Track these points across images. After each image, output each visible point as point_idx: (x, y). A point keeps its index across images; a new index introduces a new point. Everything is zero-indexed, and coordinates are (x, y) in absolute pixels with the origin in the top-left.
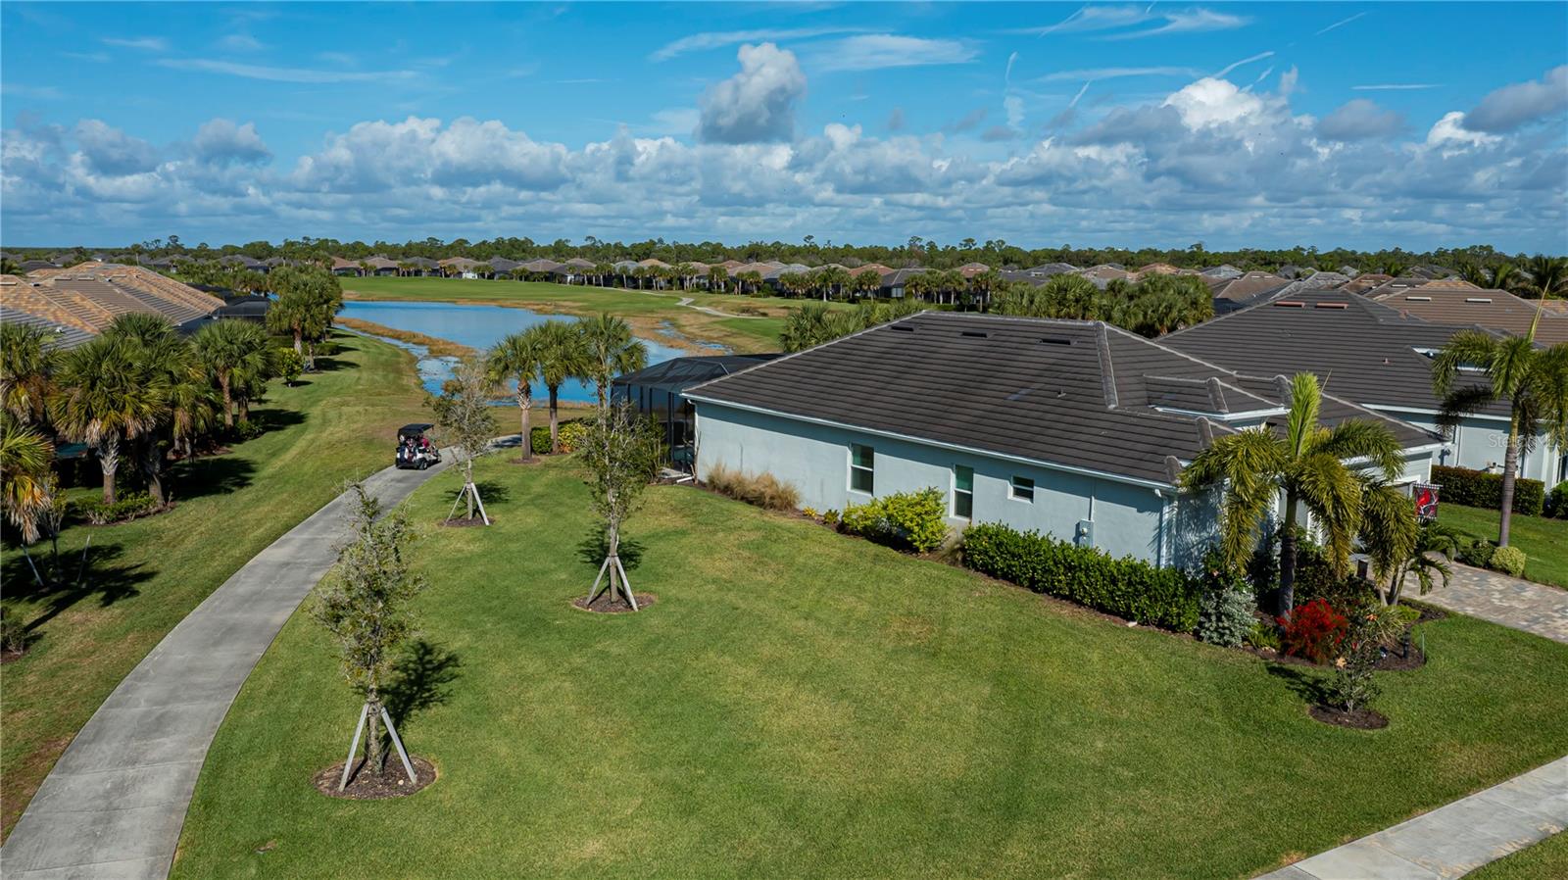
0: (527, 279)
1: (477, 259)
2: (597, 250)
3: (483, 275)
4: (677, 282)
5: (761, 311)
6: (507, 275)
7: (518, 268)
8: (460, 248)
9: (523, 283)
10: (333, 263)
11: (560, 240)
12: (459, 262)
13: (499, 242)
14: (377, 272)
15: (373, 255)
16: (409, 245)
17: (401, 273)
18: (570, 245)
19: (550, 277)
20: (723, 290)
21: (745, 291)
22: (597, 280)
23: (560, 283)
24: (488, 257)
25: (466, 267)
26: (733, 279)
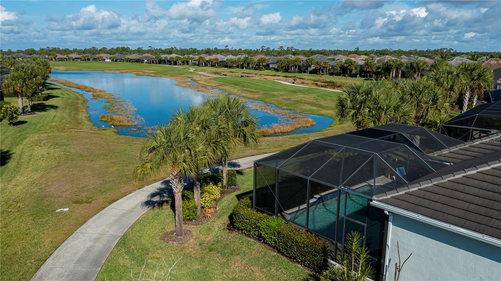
0: (129, 61)
1: (110, 54)
2: (153, 51)
3: (113, 60)
4: (186, 62)
5: (224, 73)
6: (122, 60)
7: (126, 57)
8: (104, 50)
9: (128, 63)
10: (56, 56)
11: (139, 48)
12: (104, 55)
13: (118, 48)
14: (73, 59)
15: (72, 53)
16: (85, 50)
17: (82, 60)
18: (143, 49)
19: (138, 61)
20: (204, 65)
21: (212, 66)
22: (156, 61)
23: (142, 63)
24: (114, 54)
25: (106, 57)
26: (207, 61)
